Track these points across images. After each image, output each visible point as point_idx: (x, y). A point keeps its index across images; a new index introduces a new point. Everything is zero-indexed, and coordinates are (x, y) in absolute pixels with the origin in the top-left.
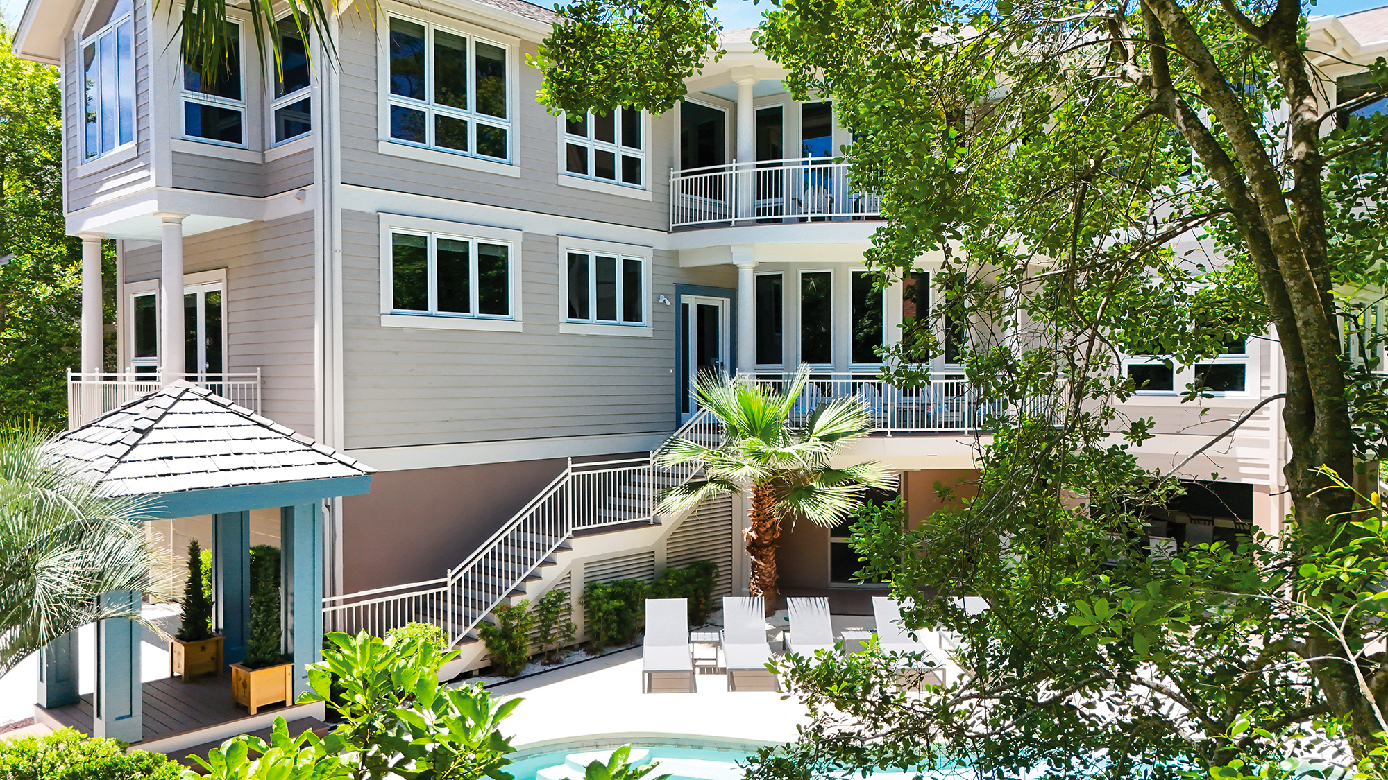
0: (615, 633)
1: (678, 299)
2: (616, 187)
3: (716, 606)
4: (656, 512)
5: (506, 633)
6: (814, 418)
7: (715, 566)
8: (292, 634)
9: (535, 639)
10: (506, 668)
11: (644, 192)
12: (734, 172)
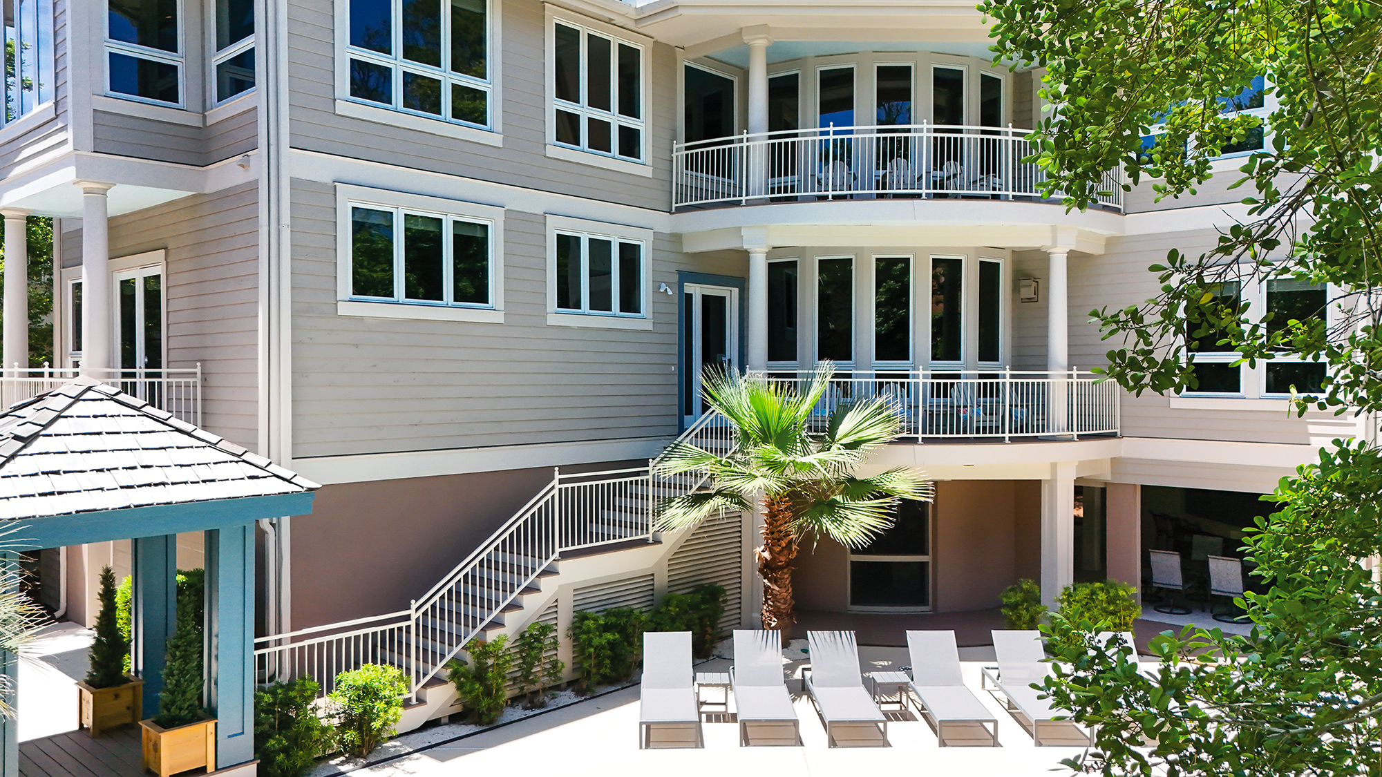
0: (608, 671)
1: (681, 288)
2: (613, 160)
3: (724, 634)
4: (656, 529)
5: (480, 674)
6: (835, 421)
7: (721, 590)
8: (216, 684)
9: (515, 679)
10: (481, 715)
11: (643, 167)
12: (745, 144)
